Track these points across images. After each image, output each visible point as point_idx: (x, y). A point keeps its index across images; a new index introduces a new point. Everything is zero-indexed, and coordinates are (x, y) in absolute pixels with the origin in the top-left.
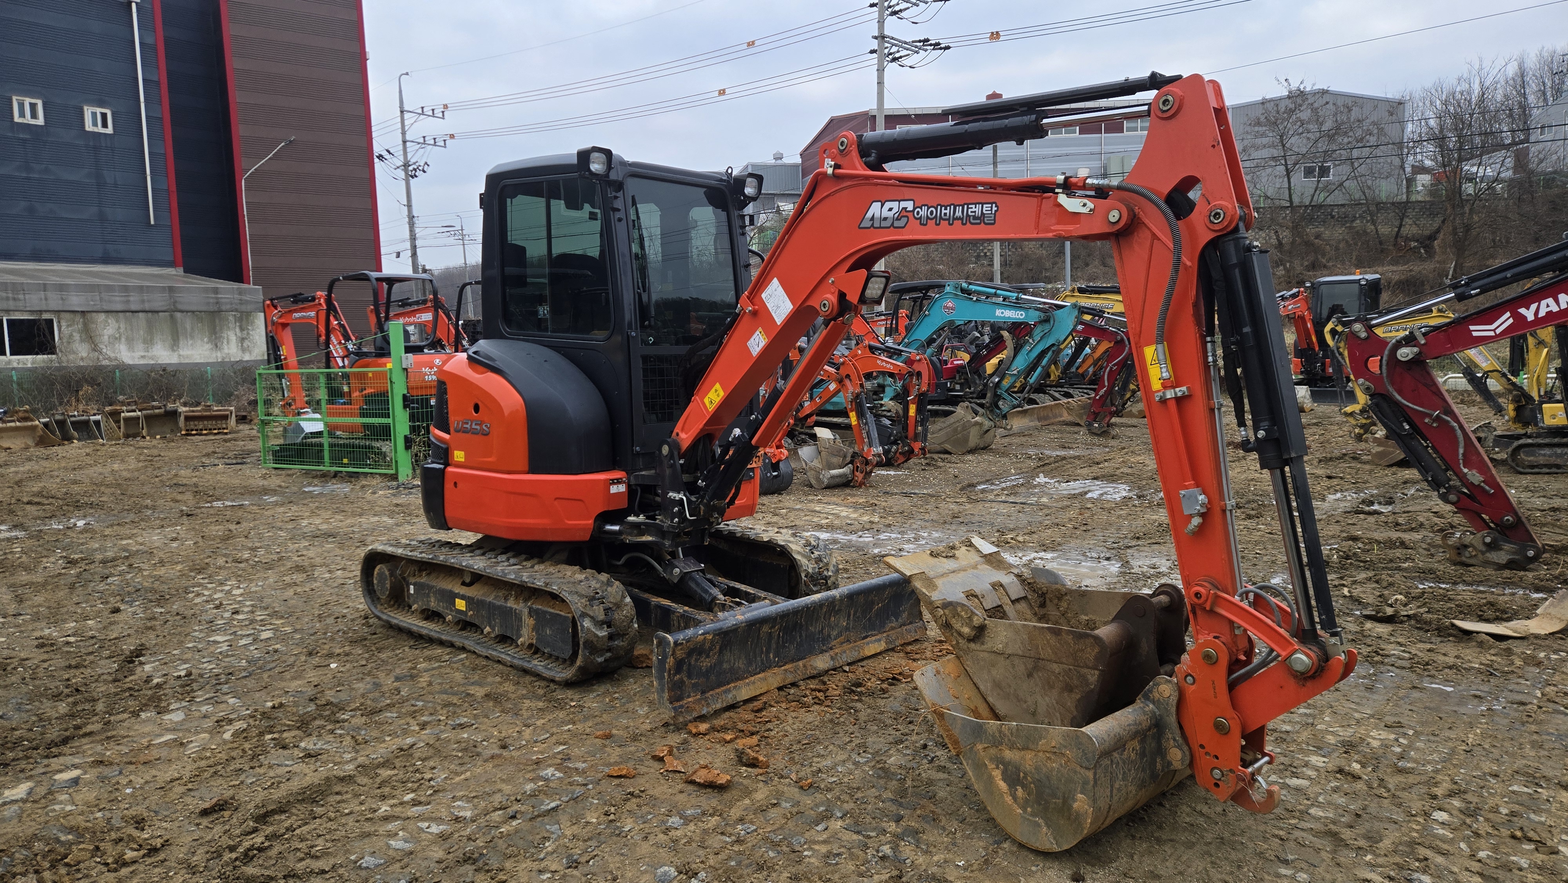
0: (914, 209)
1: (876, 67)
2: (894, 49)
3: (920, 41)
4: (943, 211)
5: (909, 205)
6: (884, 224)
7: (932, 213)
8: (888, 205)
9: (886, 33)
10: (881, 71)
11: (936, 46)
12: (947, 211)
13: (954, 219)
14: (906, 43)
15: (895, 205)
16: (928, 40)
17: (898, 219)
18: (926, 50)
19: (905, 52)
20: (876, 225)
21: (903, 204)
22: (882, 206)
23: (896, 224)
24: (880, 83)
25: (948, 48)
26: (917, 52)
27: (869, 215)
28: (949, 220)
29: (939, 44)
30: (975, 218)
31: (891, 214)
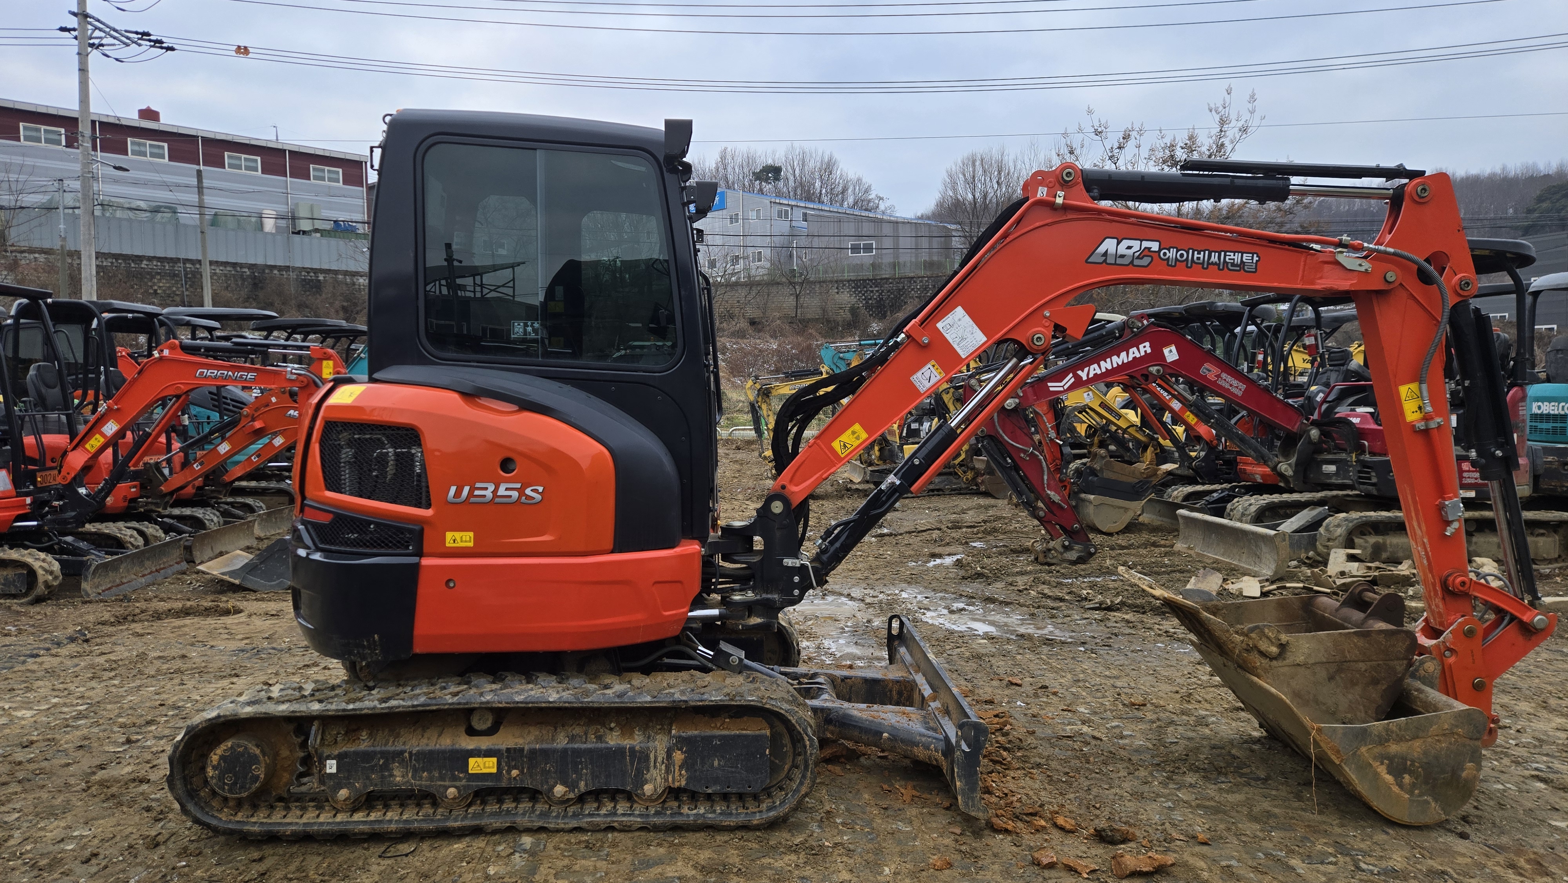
0: (1160, 250)
1: (76, 49)
2: (97, 33)
3: (137, 33)
4: (1196, 255)
5: (1155, 246)
6: (1119, 261)
7: (1182, 255)
8: (1125, 243)
9: (89, 10)
10: (83, 56)
11: (158, 43)
12: (1201, 256)
13: (1208, 264)
14: (116, 31)
15: (1136, 245)
16: (148, 34)
17: (1138, 258)
18: (140, 45)
19: (110, 40)
20: (1110, 260)
21: (1145, 244)
22: (1118, 244)
23: (1136, 262)
24: (83, 70)
25: (172, 49)
26: (128, 45)
27: (1102, 249)
28: (1203, 263)
29: (161, 42)
30: (1233, 264)
31: (1131, 252)
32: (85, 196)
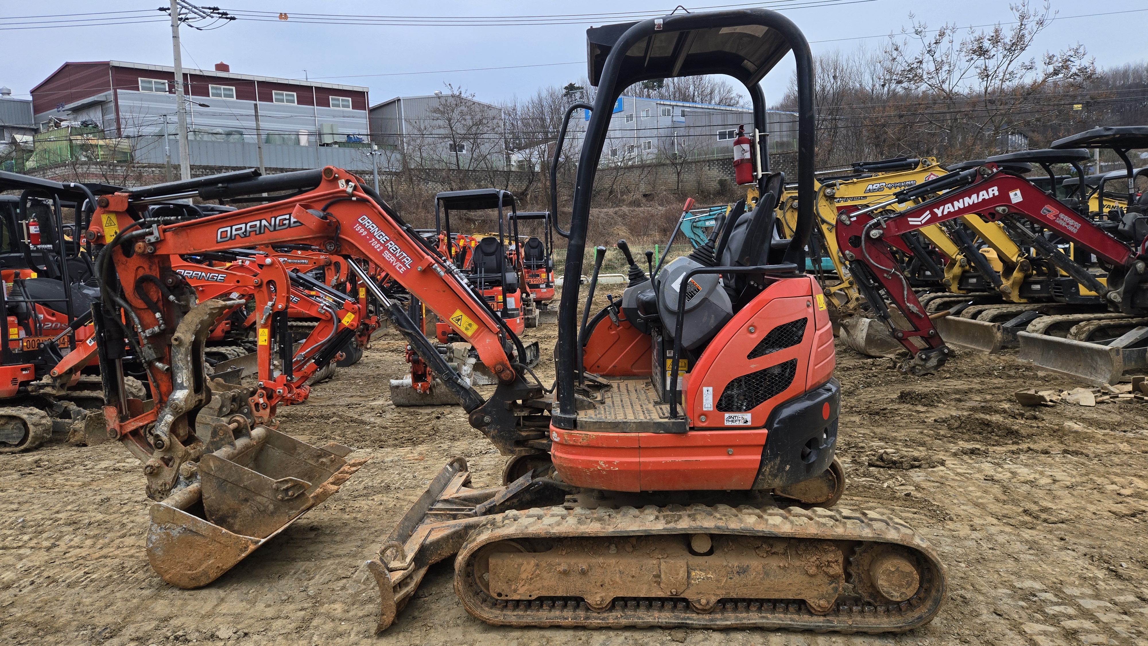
1: (170, 23)
2: (184, 11)
3: (210, 8)
10: (175, 27)
11: (224, 15)
14: (195, 8)
16: (217, 9)
18: (212, 17)
19: (192, 15)
24: (176, 37)
25: (234, 19)
26: (204, 18)
29: (226, 14)
32: (182, 126)
